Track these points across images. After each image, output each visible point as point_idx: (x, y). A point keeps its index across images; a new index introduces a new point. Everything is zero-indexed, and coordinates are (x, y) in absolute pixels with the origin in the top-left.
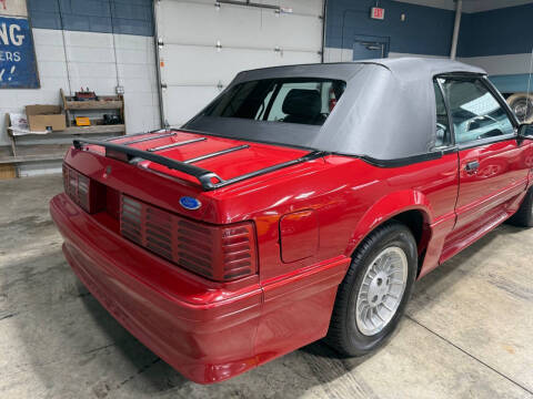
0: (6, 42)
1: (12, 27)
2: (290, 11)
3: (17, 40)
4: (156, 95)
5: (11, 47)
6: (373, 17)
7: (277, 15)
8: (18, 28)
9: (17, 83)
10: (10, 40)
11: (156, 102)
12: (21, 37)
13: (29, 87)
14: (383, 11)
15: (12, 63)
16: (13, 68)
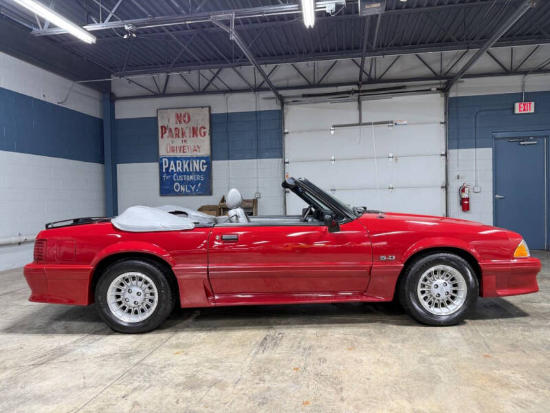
0: (198, 170)
1: (202, 161)
2: (405, 122)
3: (203, 168)
4: (282, 198)
5: (200, 173)
6: (517, 111)
7: (391, 128)
8: (205, 162)
9: (200, 193)
10: (200, 169)
11: (282, 204)
12: (205, 167)
13: (206, 195)
14: (533, 104)
15: (199, 181)
16: (200, 184)
